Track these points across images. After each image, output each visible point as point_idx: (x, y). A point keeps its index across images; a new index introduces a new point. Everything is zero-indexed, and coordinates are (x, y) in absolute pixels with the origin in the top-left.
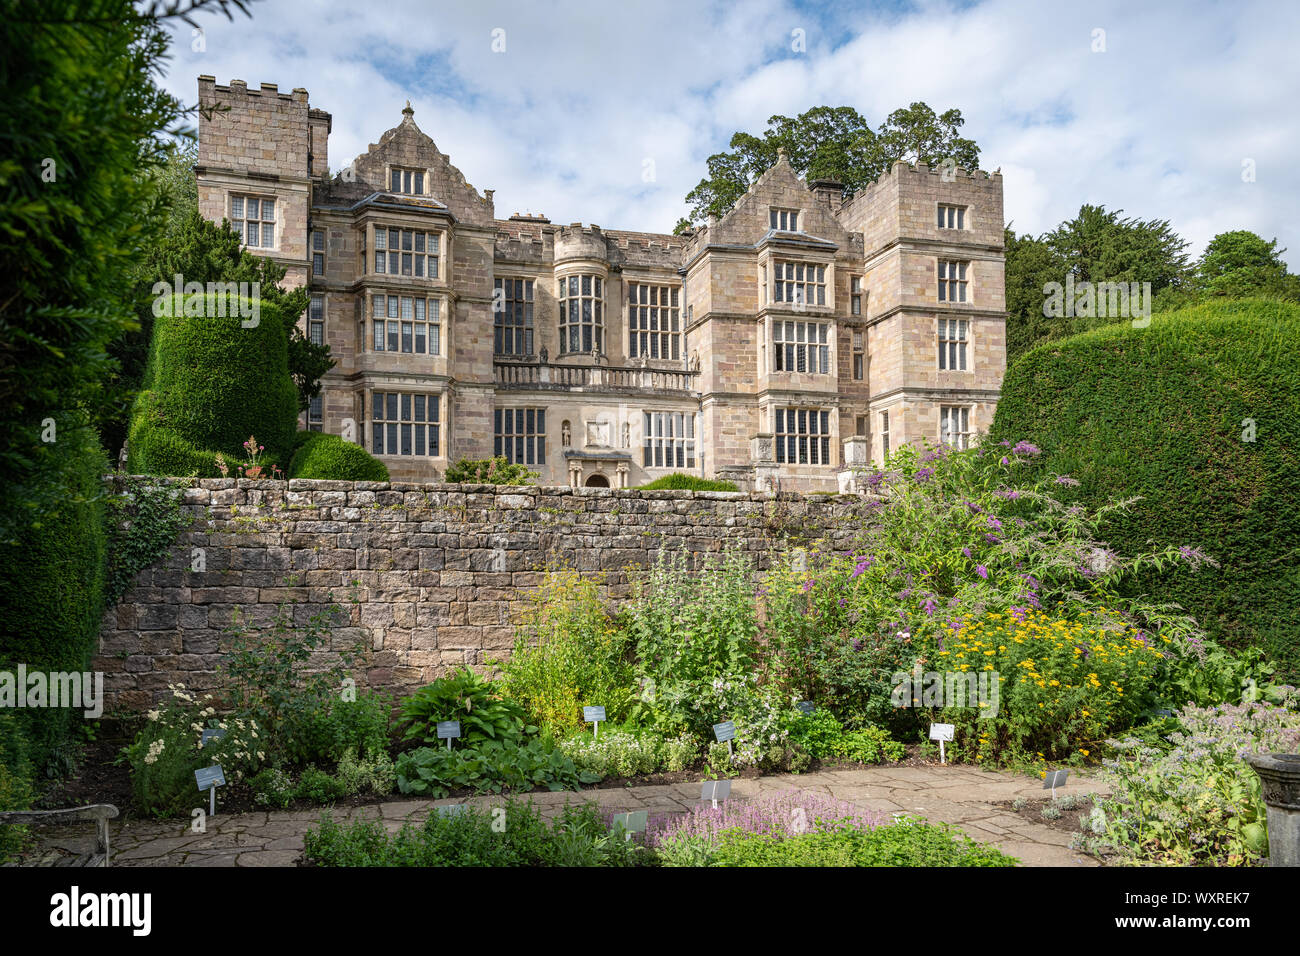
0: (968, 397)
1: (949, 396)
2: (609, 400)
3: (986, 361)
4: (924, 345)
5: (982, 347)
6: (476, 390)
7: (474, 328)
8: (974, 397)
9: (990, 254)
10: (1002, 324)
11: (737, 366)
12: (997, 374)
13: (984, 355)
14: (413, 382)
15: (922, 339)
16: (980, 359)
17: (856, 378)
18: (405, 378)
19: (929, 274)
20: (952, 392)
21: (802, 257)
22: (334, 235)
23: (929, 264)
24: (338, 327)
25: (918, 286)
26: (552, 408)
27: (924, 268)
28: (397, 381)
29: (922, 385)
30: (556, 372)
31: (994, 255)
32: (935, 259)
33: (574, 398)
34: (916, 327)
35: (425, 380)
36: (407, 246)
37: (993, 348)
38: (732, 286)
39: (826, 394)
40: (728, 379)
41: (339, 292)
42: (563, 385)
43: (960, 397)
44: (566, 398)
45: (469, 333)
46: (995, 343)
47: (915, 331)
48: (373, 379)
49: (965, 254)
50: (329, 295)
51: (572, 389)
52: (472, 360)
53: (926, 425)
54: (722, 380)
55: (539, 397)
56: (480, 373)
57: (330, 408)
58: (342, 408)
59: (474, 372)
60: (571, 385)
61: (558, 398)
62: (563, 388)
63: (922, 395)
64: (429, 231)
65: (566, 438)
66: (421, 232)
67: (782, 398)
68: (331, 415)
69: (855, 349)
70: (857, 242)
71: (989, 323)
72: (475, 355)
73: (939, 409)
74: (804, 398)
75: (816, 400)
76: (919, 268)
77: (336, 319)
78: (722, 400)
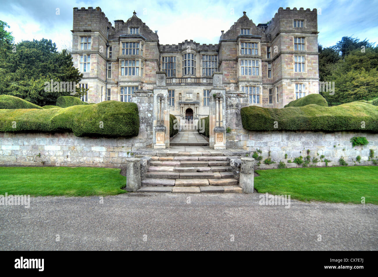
0: (305, 80)
1: (298, 80)
2: (193, 87)
3: (311, 68)
4: (289, 64)
5: (310, 64)
6: (151, 85)
7: (151, 68)
8: (307, 80)
9: (312, 34)
10: (317, 57)
11: (230, 75)
12: (315, 73)
13: (311, 67)
14: (131, 83)
15: (289, 62)
16: (309, 68)
17: (269, 77)
18: (129, 82)
19: (291, 42)
20: (299, 79)
21: (250, 40)
22: (114, 47)
23: (291, 39)
24: (115, 71)
25: (287, 46)
26: (176, 90)
27: (289, 40)
28: (126, 83)
29: (289, 77)
30: (178, 80)
31: (314, 34)
32: (293, 37)
33: (183, 87)
34: (287, 59)
35: (134, 82)
36: (131, 47)
37: (313, 64)
38: (229, 51)
39: (258, 82)
40: (228, 79)
41: (115, 61)
42: (180, 83)
43: (302, 80)
44: (180, 87)
45: (149, 69)
46: (314, 63)
47: (286, 60)
48: (120, 83)
49: (304, 35)
50: (112, 62)
51: (182, 84)
52: (150, 77)
53: (291, 90)
54: (226, 79)
55: (172, 87)
56: (152, 80)
57: (112, 92)
58: (115, 92)
59: (150, 80)
60: (182, 83)
61: (178, 87)
62: (179, 84)
63: (289, 80)
64: (136, 42)
65: (180, 98)
66: (134, 43)
67: (243, 83)
68: (112, 94)
69: (269, 69)
70: (269, 37)
71: (312, 56)
72: (151, 75)
73: (295, 84)
74: (251, 83)
75: (255, 83)
76: (287, 40)
77: (114, 69)
78: (226, 85)
